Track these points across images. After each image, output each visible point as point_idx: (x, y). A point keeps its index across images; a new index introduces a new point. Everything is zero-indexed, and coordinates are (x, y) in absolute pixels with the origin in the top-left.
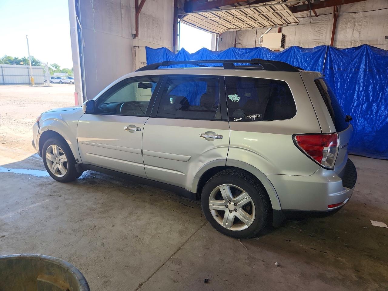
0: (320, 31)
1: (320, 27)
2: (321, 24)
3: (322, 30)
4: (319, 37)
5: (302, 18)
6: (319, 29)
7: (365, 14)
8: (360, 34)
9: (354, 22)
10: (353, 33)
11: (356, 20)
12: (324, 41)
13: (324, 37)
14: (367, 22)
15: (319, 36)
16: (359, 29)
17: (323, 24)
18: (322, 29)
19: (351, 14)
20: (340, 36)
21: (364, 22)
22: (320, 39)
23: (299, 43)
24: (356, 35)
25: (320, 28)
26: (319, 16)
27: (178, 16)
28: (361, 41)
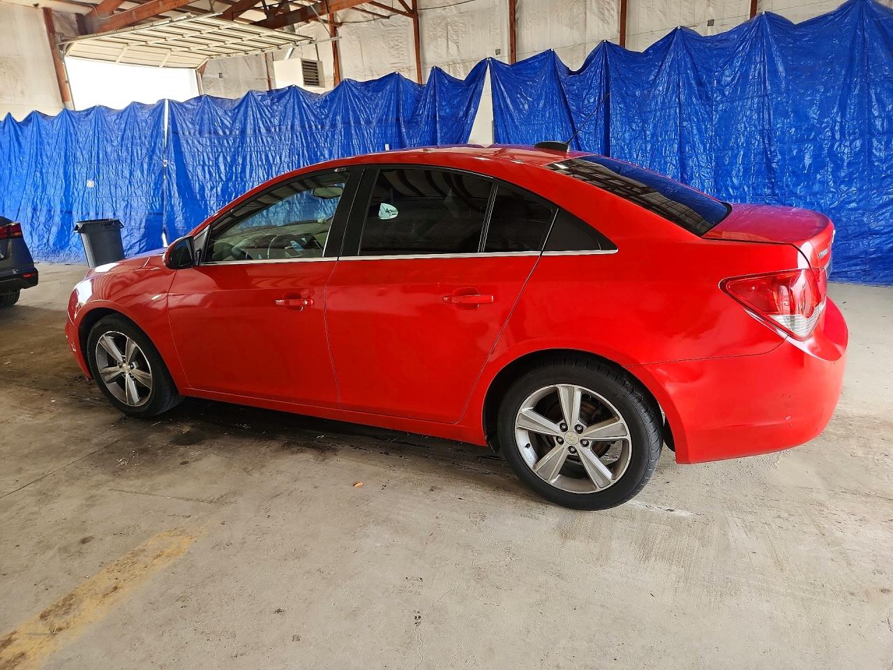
0: (398, 45)
1: (397, 38)
2: (396, 32)
3: (401, 45)
4: (399, 57)
5: (366, 23)
6: (397, 43)
7: (459, 9)
8: (458, 47)
9: (447, 26)
10: (448, 47)
11: (449, 20)
12: (408, 65)
13: (406, 57)
14: (464, 24)
15: (398, 55)
16: (456, 38)
17: (399, 32)
18: (401, 43)
19: (439, 10)
20: (429, 54)
21: (461, 25)
22: (401, 61)
23: (371, 71)
24: (453, 49)
25: (397, 40)
26: (391, 18)
27: (58, 47)
28: (463, 60)
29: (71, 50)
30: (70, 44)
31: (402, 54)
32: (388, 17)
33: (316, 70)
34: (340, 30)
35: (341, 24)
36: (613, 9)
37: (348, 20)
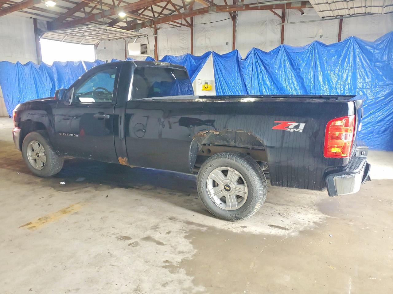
0: (183, 39)
1: (183, 36)
2: (183, 33)
5: (170, 29)
7: (211, 25)
8: (210, 40)
9: (205, 31)
10: (205, 40)
11: (206, 29)
12: (187, 47)
13: (187, 44)
16: (209, 36)
17: (185, 33)
18: (185, 37)
19: (202, 25)
20: (197, 43)
21: (212, 31)
22: (185, 45)
24: (208, 41)
26: (181, 27)
27: (38, 35)
28: (211, 46)
29: (43, 36)
30: (43, 34)
31: (185, 42)
32: (180, 27)
33: (147, 48)
34: (159, 31)
35: (159, 29)
36: (278, 28)
37: (162, 27)
